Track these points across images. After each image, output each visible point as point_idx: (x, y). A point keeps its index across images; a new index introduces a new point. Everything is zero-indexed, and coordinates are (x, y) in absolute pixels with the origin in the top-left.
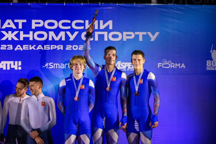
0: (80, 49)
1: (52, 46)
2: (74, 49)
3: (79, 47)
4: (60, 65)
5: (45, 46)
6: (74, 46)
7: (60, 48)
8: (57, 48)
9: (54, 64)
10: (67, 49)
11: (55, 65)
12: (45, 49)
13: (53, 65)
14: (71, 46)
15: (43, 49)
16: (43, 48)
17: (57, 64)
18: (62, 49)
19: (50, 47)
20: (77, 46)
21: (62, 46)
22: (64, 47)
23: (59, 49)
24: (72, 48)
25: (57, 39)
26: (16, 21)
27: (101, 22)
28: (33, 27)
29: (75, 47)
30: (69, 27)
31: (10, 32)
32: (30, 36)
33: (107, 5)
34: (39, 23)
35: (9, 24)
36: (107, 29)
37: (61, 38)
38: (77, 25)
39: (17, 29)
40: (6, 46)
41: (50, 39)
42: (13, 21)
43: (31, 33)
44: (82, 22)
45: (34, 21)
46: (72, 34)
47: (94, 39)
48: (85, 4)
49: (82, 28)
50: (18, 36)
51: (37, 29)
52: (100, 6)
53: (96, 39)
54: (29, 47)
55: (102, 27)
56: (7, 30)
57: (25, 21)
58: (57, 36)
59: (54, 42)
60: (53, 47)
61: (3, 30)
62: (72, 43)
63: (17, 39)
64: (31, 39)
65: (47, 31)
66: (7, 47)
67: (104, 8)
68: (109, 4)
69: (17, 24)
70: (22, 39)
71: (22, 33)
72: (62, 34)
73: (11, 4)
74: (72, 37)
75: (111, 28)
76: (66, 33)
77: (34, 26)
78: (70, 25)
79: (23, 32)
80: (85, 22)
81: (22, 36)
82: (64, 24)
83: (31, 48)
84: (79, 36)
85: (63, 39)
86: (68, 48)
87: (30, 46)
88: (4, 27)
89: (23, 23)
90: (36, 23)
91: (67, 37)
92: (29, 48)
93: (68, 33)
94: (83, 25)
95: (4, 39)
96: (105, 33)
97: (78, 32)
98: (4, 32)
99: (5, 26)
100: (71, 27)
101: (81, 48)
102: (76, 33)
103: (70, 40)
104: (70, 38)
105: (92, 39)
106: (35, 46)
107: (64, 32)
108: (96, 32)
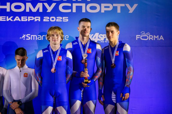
0: (57, 20)
1: (29, 17)
2: (51, 20)
3: (56, 19)
4: (38, 37)
5: (22, 17)
7: (37, 20)
8: (34, 20)
10: (44, 20)
11: (33, 37)
12: (22, 20)
13: (30, 36)
14: (48, 18)
16: (21, 19)
17: (34, 36)
18: (39, 21)
19: (27, 18)
21: (39, 18)
22: (42, 19)
23: (36, 20)
24: (49, 20)
25: (34, 10)
29: (53, 19)
32: (7, 7)
36: (85, 1)
37: (38, 9)
41: (28, 10)
43: (8, 4)
46: (50, 5)
47: (72, 10)
53: (74, 10)
54: (6, 18)
58: (34, 8)
59: (31, 14)
60: (30, 19)
62: (49, 15)
64: (8, 10)
65: (25, 2)
72: (40, 5)
74: (50, 9)
83: (8, 20)
84: (56, 7)
85: (41, 10)
86: (46, 19)
87: (7, 17)
91: (44, 8)
92: (6, 19)
93: (46, 5)
96: (83, 5)
97: (56, 4)
101: (59, 19)
102: (54, 5)
103: (47, 11)
104: (47, 10)
105: (69, 11)
106: (12, 17)
107: (42, 4)
108: (73, 4)
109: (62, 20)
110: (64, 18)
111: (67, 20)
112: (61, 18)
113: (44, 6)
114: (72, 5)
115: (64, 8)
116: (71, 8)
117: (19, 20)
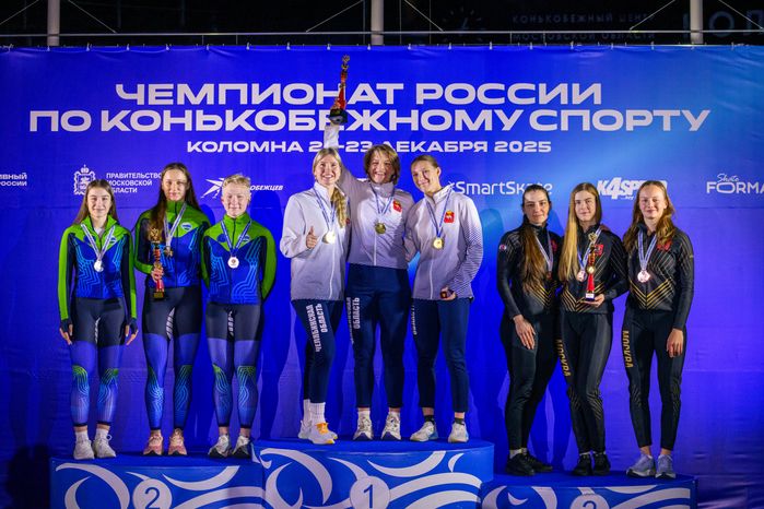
0: (526, 150)
1: (462, 143)
2: (512, 149)
3: (524, 146)
4: (482, 187)
5: (446, 143)
6: (512, 143)
7: (481, 148)
8: (474, 149)
9: (468, 185)
10: (496, 149)
11: (470, 187)
12: (447, 150)
13: (464, 186)
14: (506, 144)
15: (441, 150)
16: (443, 147)
17: (473, 185)
18: (485, 150)
19: (458, 145)
20: (519, 143)
21: (485, 143)
22: (491, 146)
23: (478, 149)
24: (508, 148)
25: (474, 127)
26: (380, 86)
27: (576, 87)
28: (420, 101)
29: (516, 146)
30: (501, 101)
31: (366, 112)
32: (413, 120)
33: (589, 47)
34: (433, 91)
35: (364, 93)
36: (588, 104)
37: (483, 124)
38: (520, 94)
39: (384, 105)
40: (357, 144)
41: (459, 127)
42: (374, 87)
43: (415, 113)
44: (531, 87)
45: (420, 87)
46: (509, 115)
47: (559, 127)
48: (539, 46)
49: (531, 101)
50: (384, 120)
51: (429, 105)
52: (574, 51)
53: (565, 126)
54: (410, 145)
55: (578, 99)
56: (360, 107)
57: (400, 86)
58: (474, 120)
59: (466, 134)
60: (464, 146)
61: (351, 107)
62: (508, 137)
63: (383, 129)
64: (415, 127)
65: (452, 109)
66: (360, 147)
67: (582, 56)
68: (593, 47)
69: (381, 94)
70: (393, 127)
71: (393, 113)
72: (486, 116)
73: (369, 48)
74: (508, 124)
75: (597, 100)
76: (494, 114)
77: (420, 98)
78: (503, 94)
79: (395, 111)
80: (537, 87)
81: (395, 120)
82: (489, 94)
83: (414, 149)
84: (524, 120)
85: (489, 127)
86: (501, 146)
87: (413, 143)
88: (352, 101)
89: (396, 92)
90: (426, 91)
91: (496, 121)
92: (410, 148)
93: (500, 113)
94: (535, 94)
95: (353, 127)
96: (585, 114)
97: (522, 111)
98: (353, 113)
99: (356, 98)
100: (507, 99)
101: (530, 147)
102: (518, 113)
103: (504, 129)
104: (503, 126)
105: (553, 127)
106: (423, 143)
107: (490, 111)
108: (562, 111)
109: (537, 148)
110: (541, 143)
111: (549, 149)
112: (535, 144)
113: (495, 117)
114: (559, 114)
115: (541, 120)
116: (557, 120)
117: (439, 149)
